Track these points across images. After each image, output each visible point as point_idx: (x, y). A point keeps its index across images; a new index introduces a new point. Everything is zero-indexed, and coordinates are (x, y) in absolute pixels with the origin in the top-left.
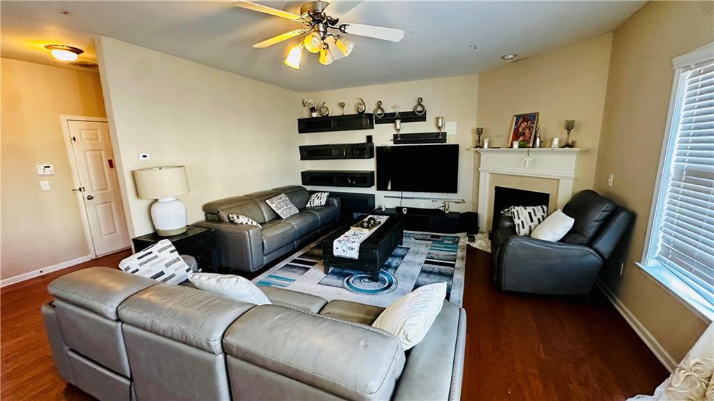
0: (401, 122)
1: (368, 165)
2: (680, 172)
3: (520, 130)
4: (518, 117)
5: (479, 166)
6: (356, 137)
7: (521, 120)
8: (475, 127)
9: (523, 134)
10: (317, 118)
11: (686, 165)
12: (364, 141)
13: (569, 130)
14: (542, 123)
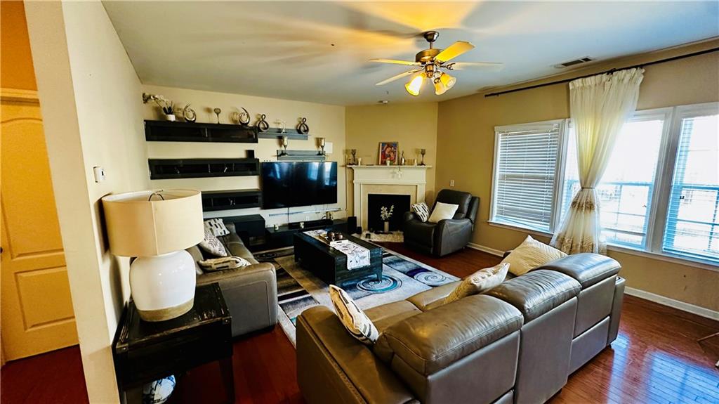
0: (288, 138)
1: (250, 183)
2: (503, 177)
3: (387, 153)
4: (384, 144)
5: (353, 179)
6: (235, 151)
7: (386, 146)
8: (345, 149)
9: (390, 156)
10: (174, 122)
11: (506, 173)
12: (243, 155)
13: (423, 154)
14: (401, 148)
